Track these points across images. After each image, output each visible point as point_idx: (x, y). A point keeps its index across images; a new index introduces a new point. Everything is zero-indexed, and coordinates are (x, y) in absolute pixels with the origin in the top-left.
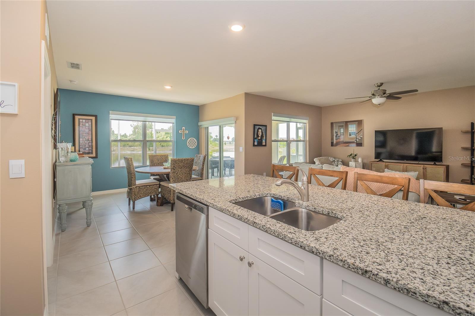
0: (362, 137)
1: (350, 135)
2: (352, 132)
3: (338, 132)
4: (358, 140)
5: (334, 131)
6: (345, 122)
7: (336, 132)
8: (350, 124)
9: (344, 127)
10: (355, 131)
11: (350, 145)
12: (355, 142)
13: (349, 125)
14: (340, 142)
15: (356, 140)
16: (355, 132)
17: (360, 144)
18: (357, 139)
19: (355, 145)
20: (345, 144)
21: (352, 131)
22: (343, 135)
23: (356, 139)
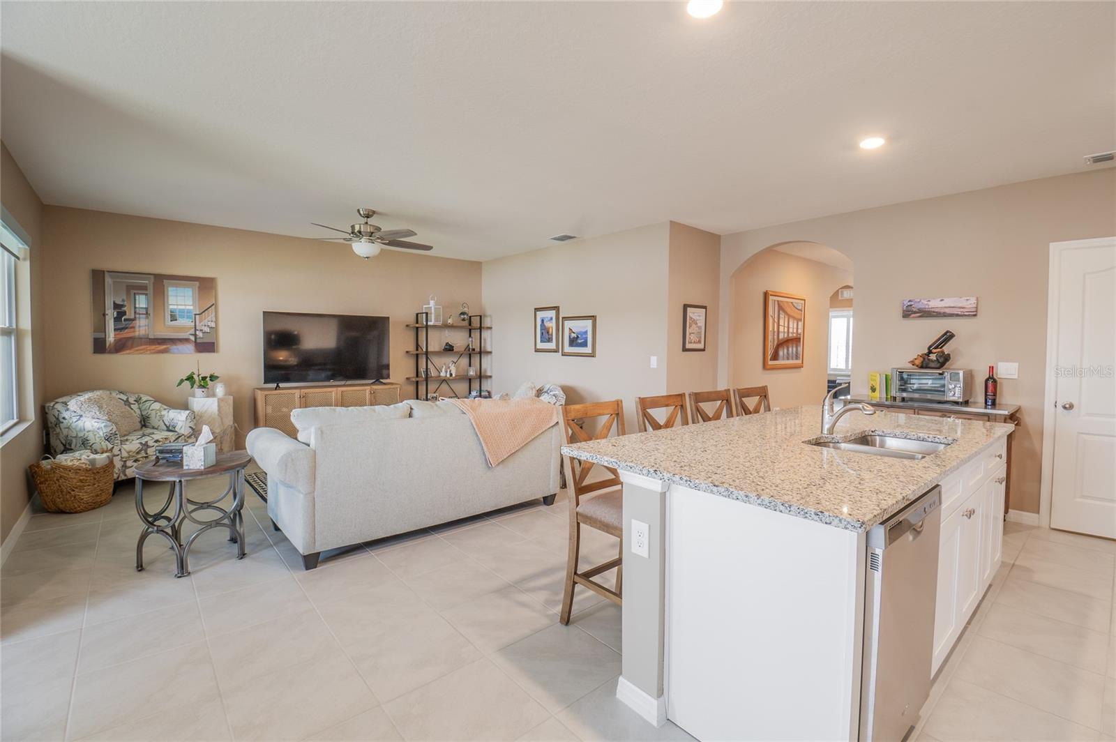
0: (213, 325)
1: (173, 318)
2: (182, 311)
3: (122, 306)
4: (200, 334)
5: (109, 303)
6: (152, 277)
7: (116, 306)
8: (172, 286)
9: (150, 290)
10: (191, 307)
11: (174, 348)
12: (192, 338)
13: (170, 289)
14: (132, 338)
15: (195, 335)
16: (189, 311)
17: (206, 346)
18: (197, 333)
19: (191, 347)
20: (153, 347)
21: (180, 307)
22: (147, 318)
23: (196, 330)
